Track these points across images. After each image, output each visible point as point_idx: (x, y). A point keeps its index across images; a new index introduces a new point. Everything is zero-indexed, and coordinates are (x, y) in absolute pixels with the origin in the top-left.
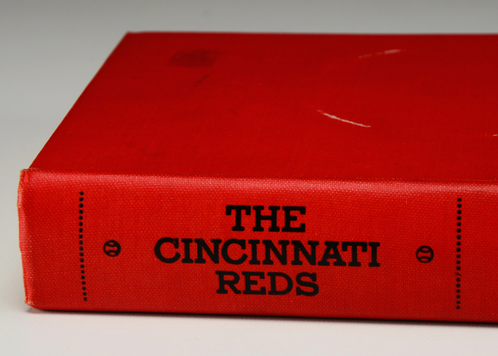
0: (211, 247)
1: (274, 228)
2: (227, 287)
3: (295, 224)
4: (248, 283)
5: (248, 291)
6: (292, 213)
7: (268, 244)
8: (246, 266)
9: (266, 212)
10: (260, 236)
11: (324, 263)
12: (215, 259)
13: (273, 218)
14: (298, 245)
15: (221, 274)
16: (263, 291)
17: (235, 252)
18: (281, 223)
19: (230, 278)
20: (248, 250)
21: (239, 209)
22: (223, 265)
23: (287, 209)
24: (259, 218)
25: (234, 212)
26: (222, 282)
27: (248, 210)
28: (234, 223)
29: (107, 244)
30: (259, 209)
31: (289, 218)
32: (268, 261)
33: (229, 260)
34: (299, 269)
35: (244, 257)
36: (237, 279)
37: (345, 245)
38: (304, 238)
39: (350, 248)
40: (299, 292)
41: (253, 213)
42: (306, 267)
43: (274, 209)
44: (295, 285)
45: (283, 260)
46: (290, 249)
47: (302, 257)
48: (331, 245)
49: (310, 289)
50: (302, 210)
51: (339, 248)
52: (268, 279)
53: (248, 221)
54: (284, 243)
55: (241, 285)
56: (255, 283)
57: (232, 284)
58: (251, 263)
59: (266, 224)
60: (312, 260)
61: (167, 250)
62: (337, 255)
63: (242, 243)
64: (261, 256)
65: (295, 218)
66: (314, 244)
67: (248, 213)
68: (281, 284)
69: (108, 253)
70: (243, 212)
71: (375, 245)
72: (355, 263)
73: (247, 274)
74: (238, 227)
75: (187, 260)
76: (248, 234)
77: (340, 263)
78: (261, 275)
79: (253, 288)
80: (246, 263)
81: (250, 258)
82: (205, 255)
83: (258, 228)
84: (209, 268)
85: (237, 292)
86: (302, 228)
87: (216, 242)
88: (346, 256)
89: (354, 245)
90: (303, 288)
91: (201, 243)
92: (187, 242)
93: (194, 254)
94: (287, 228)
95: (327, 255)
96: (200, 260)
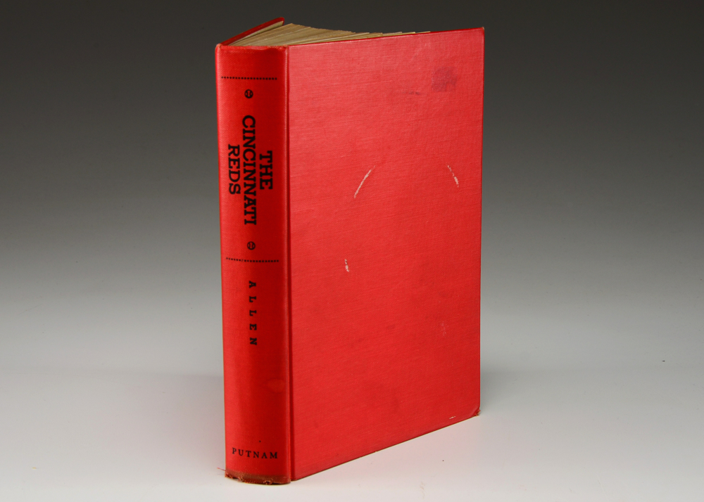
0: (251, 144)
1: (261, 174)
2: (232, 150)
3: (264, 184)
4: (234, 161)
5: (230, 160)
6: (269, 183)
7: (253, 172)
8: (242, 161)
9: (269, 170)
10: (257, 168)
11: (246, 198)
12: (245, 145)
13: (266, 174)
14: (253, 186)
15: (238, 147)
16: (230, 167)
17: (249, 155)
18: (265, 177)
19: (236, 152)
20: (250, 162)
21: (271, 157)
22: (242, 149)
23: (271, 180)
24: (266, 167)
25: (269, 155)
26: (234, 148)
27: (270, 161)
28: (263, 155)
29: (251, 92)
30: (271, 167)
31: (266, 181)
32: (245, 171)
33: (245, 152)
34: (242, 186)
35: (247, 160)
36: (236, 155)
37: (254, 208)
38: (257, 189)
39: (253, 211)
40: (231, 185)
41: (269, 164)
42: (243, 189)
43: (271, 174)
44: (234, 183)
45: (246, 178)
46: (251, 182)
47: (248, 188)
48: (254, 202)
49: (232, 190)
50: (271, 188)
51: (253, 206)
52: (237, 170)
53: (265, 162)
54: (254, 179)
55: (232, 156)
56: (234, 164)
57: (233, 152)
58: (244, 163)
59: (263, 170)
60: (247, 192)
61: (249, 122)
62: (249, 205)
63: (254, 159)
64: (247, 168)
65: (267, 184)
66: (254, 194)
67: (269, 162)
68: (234, 177)
69: (246, 92)
70: (269, 159)
71: (254, 222)
72: (246, 213)
73: (238, 160)
74: (261, 157)
75: (244, 132)
76: (258, 162)
77: (246, 206)
78: (238, 167)
79: (232, 163)
80: (244, 161)
81: (246, 162)
82: (247, 140)
83: (261, 167)
84: (241, 143)
85: (230, 154)
86: (262, 188)
87: (254, 146)
88: (249, 209)
89: (255, 213)
90: (233, 187)
91: (253, 139)
92: (253, 132)
93: (247, 135)
94: (262, 181)
95: (249, 200)
96: (245, 138)
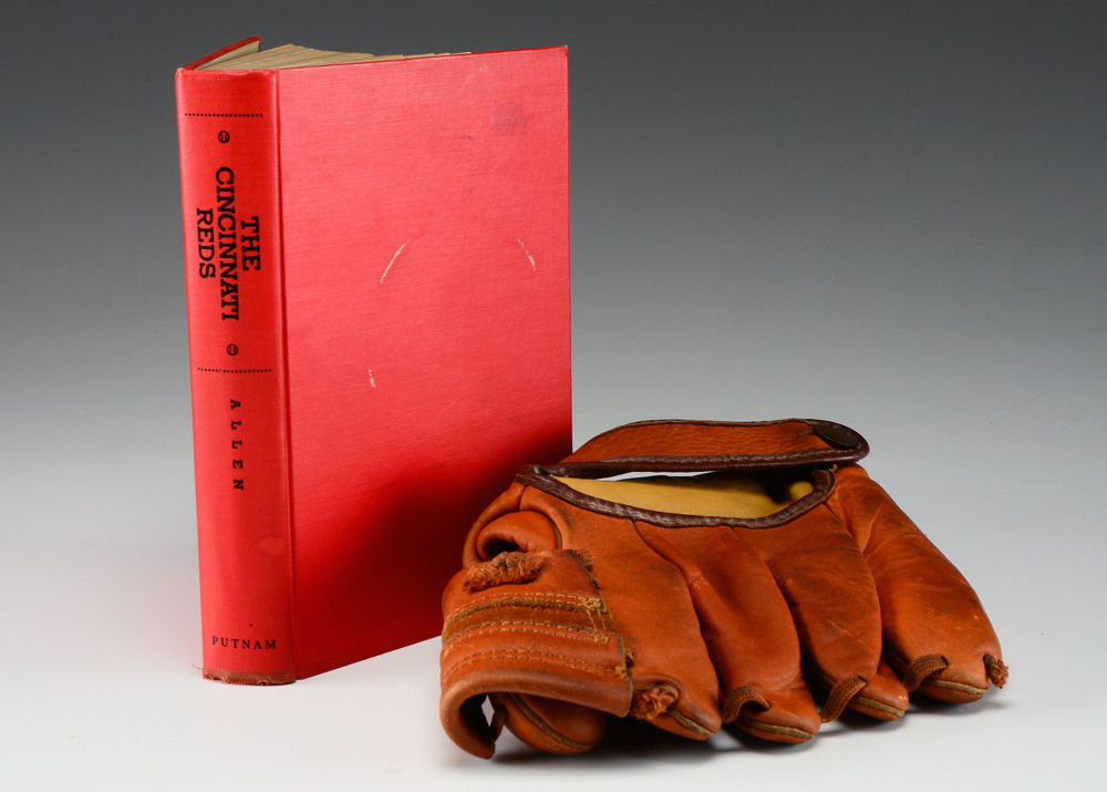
0: (229, 207)
1: (244, 249)
2: (202, 215)
3: (248, 263)
4: (206, 231)
5: (200, 230)
6: (255, 261)
7: (233, 246)
8: (217, 231)
9: (255, 243)
10: (238, 240)
11: (223, 283)
12: (220, 209)
13: (251, 248)
14: (233, 266)
15: (211, 212)
16: (201, 240)
17: (226, 223)
18: (248, 254)
19: (208, 219)
20: (228, 232)
21: (257, 225)
22: (217, 214)
23: (258, 258)
24: (251, 239)
25: (254, 221)
26: (205, 213)
27: (256, 231)
28: (246, 222)
29: (227, 134)
30: (257, 238)
31: (252, 259)
32: (221, 245)
33: (221, 218)
34: (217, 266)
35: (223, 229)
36: (208, 223)
37: (235, 297)
38: (239, 270)
39: (233, 300)
40: (202, 265)
41: (254, 235)
42: (219, 271)
43: (258, 249)
44: (207, 263)
45: (223, 255)
46: (230, 261)
47: (226, 268)
48: (235, 288)
49: (204, 272)
50: (258, 268)
51: (233, 294)
52: (209, 244)
53: (248, 232)
54: (234, 256)
55: (203, 225)
56: (206, 235)
57: (204, 219)
58: (220, 234)
59: (247, 244)
60: (224, 275)
61: (225, 176)
62: (228, 292)
63: (233, 228)
64: (224, 240)
65: (252, 263)
66: (235, 276)
67: (254, 231)
68: (207, 253)
69: (220, 134)
70: (254, 228)
71: (236, 317)
72: (224, 304)
73: (211, 230)
74: (244, 225)
75: (219, 190)
76: (239, 232)
77: (223, 294)
78: (212, 240)
79: (203, 234)
80: (220, 231)
81: (223, 233)
82: (223, 202)
83: (244, 238)
84: (215, 205)
85: (199, 222)
86: (245, 268)
87: (233, 210)
88: (228, 298)
89: (236, 304)
90: (204, 268)
91: (231, 200)
92: (232, 190)
93: (223, 194)
94: (245, 258)
95: (228, 285)
96: (219, 199)
